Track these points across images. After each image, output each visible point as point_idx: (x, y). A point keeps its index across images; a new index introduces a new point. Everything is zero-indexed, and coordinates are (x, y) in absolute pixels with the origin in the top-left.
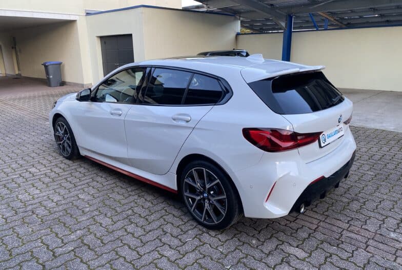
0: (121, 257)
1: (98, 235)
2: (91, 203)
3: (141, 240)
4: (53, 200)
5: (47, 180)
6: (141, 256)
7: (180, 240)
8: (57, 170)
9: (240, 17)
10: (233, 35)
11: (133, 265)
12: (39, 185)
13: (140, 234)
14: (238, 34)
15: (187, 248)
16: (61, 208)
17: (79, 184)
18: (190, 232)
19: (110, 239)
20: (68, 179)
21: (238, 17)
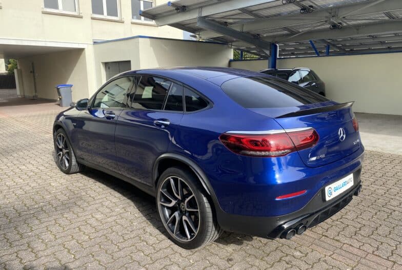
1: (55, 206)
2: (58, 188)
3: (83, 209)
4: (30, 186)
5: (32, 173)
6: (79, 217)
7: (111, 210)
8: (42, 168)
9: (232, 45)
10: (227, 62)
11: (71, 221)
12: (24, 177)
13: (84, 206)
14: (231, 61)
15: (114, 214)
16: (34, 191)
17: (54, 176)
18: (121, 206)
19: (62, 208)
20: (48, 174)
21: (230, 46)
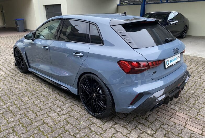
0: (27, 116)
2: (20, 89)
3: (40, 108)
6: (38, 116)
7: (61, 108)
8: (9, 73)
11: (32, 121)
14: (118, 5)
15: (64, 112)
16: (3, 92)
17: (18, 80)
19: (24, 108)
